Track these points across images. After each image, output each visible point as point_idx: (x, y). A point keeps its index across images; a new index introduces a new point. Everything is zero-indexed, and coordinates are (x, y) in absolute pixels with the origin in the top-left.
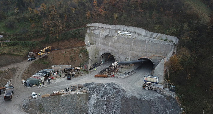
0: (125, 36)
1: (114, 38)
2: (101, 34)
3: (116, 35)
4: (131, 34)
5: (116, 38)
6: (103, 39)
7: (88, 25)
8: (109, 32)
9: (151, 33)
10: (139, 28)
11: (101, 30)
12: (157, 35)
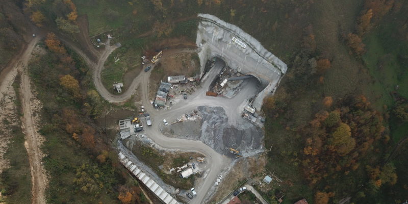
0: (240, 48)
1: (228, 45)
2: (214, 34)
3: (230, 43)
4: (245, 46)
5: (230, 46)
6: (216, 41)
7: (200, 15)
8: (223, 35)
9: (265, 50)
10: (255, 40)
11: (214, 29)
12: (270, 56)
